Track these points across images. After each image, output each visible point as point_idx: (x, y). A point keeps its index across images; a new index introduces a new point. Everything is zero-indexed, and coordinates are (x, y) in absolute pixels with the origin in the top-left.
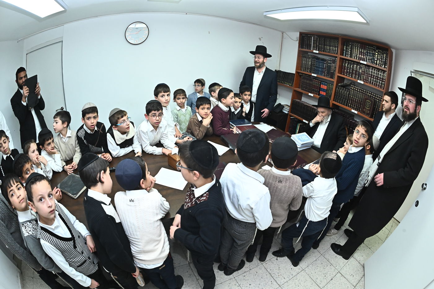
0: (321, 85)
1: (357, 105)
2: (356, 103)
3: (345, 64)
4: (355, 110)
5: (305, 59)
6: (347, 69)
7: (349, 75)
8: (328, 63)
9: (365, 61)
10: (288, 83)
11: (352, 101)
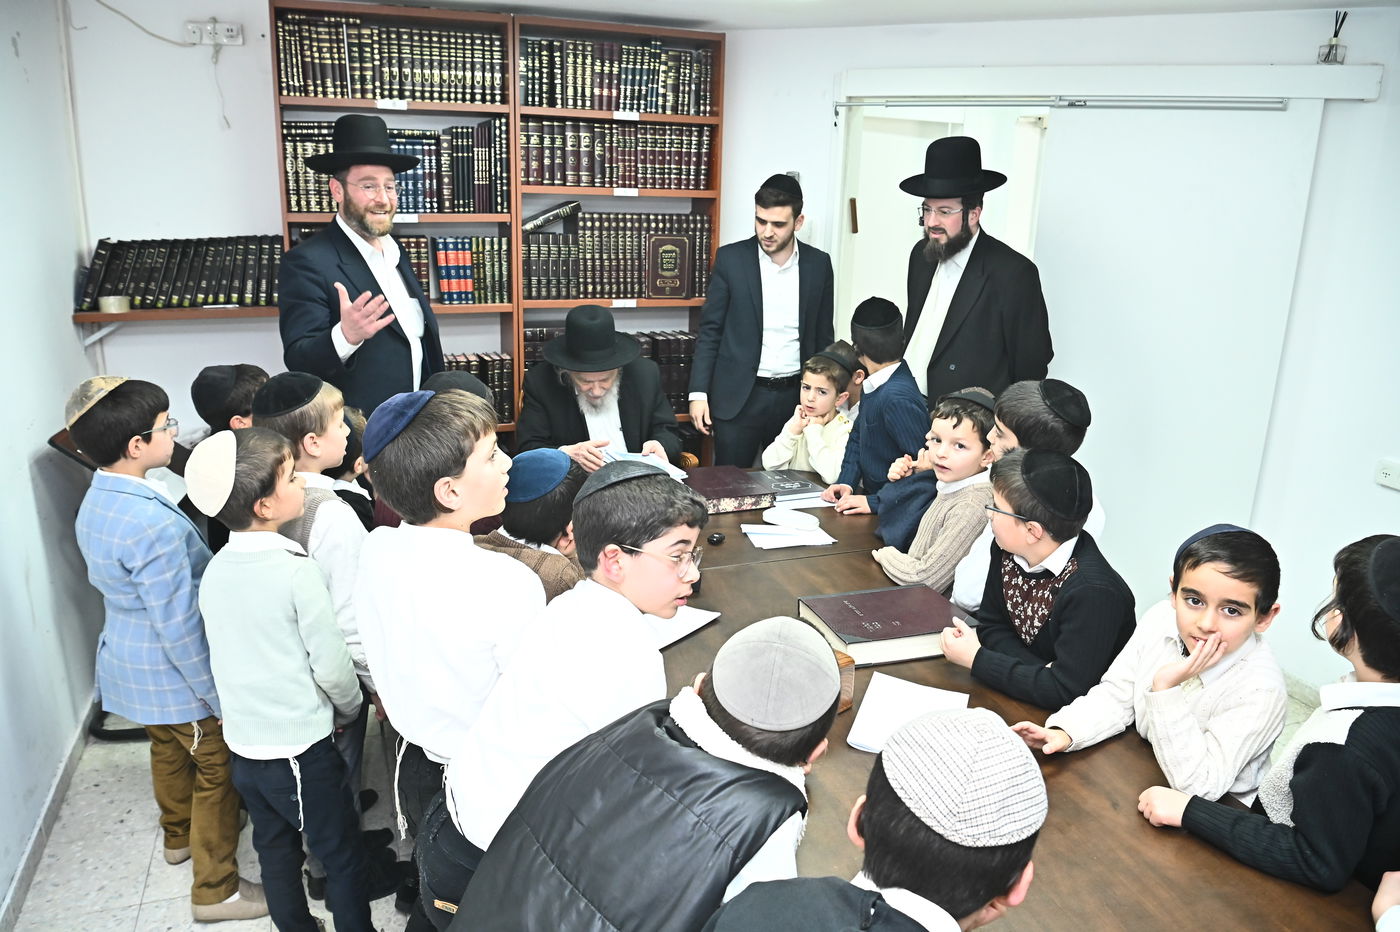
0: (441, 255)
3: (530, 138)
4: (626, 298)
6: (544, 157)
7: (552, 178)
8: (454, 148)
9: (622, 106)
10: (222, 298)
11: (602, 271)
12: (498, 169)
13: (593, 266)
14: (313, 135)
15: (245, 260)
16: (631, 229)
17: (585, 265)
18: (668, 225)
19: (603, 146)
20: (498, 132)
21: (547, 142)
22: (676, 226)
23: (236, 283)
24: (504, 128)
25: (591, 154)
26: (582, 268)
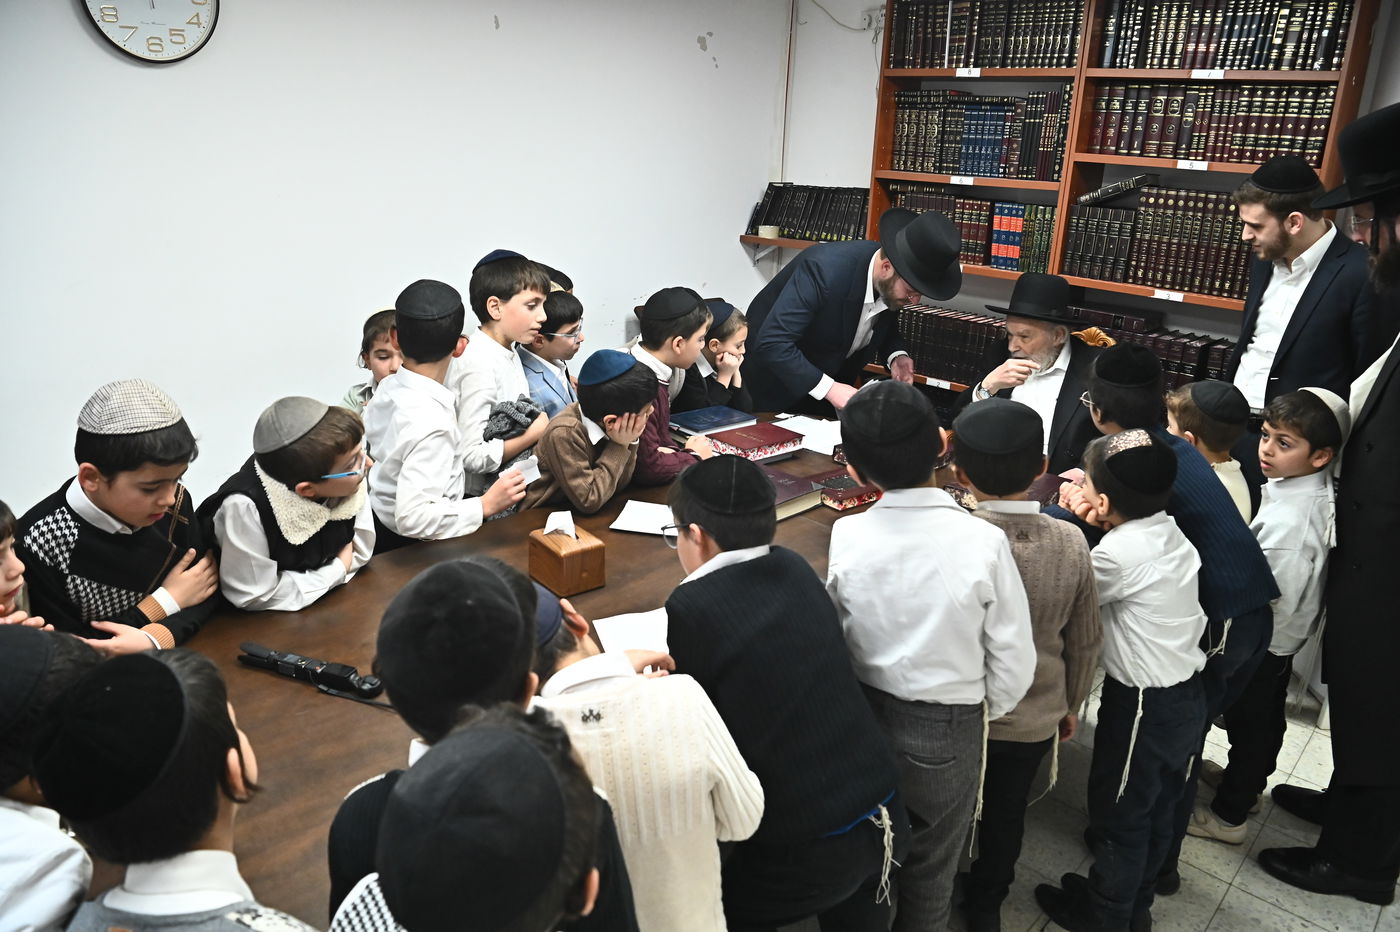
0: (996, 219)
1: (1176, 266)
2: (1172, 261)
3: (1109, 103)
4: (1172, 289)
5: (910, 116)
6: (1122, 124)
7: (1130, 147)
8: (1027, 114)
9: (1219, 62)
11: (1157, 256)
13: (1149, 248)
17: (1140, 246)
19: (1194, 111)
20: (1067, 97)
21: (1129, 107)
23: (846, 226)
25: (1178, 121)
26: (1135, 249)
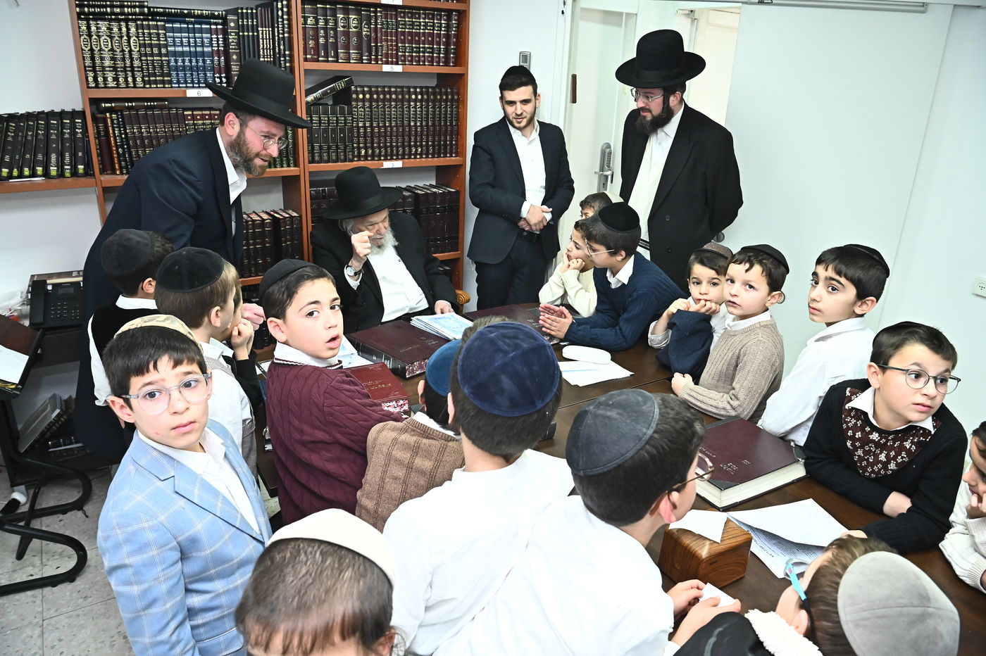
4: (393, 159)
7: (327, 56)
8: (241, 28)
10: (26, 171)
11: (372, 137)
12: (282, 47)
13: (365, 132)
14: (106, 13)
15: (47, 135)
16: (396, 100)
17: (358, 132)
18: (425, 97)
19: (369, 28)
20: (280, 13)
21: (321, 23)
22: (432, 97)
23: (40, 157)
24: (285, 10)
25: (359, 34)
26: (356, 134)
